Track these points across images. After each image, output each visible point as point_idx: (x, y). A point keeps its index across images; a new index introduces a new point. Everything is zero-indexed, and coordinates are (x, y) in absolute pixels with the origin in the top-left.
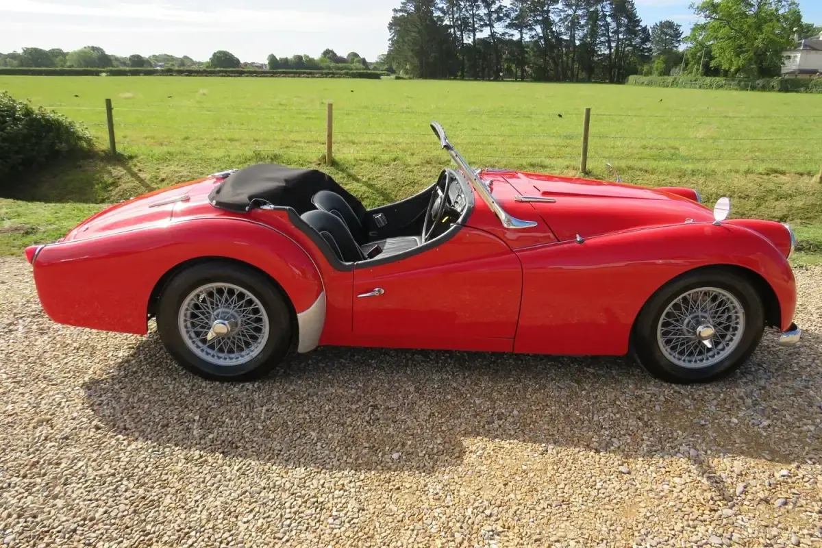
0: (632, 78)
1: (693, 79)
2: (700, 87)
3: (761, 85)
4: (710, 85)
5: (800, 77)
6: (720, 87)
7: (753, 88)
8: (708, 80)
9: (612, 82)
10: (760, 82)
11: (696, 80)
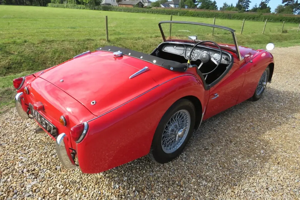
0: (49, 4)
1: (74, 5)
2: (77, 8)
3: (97, 8)
4: (80, 8)
5: (106, 6)
6: (84, 8)
7: (95, 9)
8: (79, 6)
9: (41, 5)
10: (96, 7)
11: (75, 6)
